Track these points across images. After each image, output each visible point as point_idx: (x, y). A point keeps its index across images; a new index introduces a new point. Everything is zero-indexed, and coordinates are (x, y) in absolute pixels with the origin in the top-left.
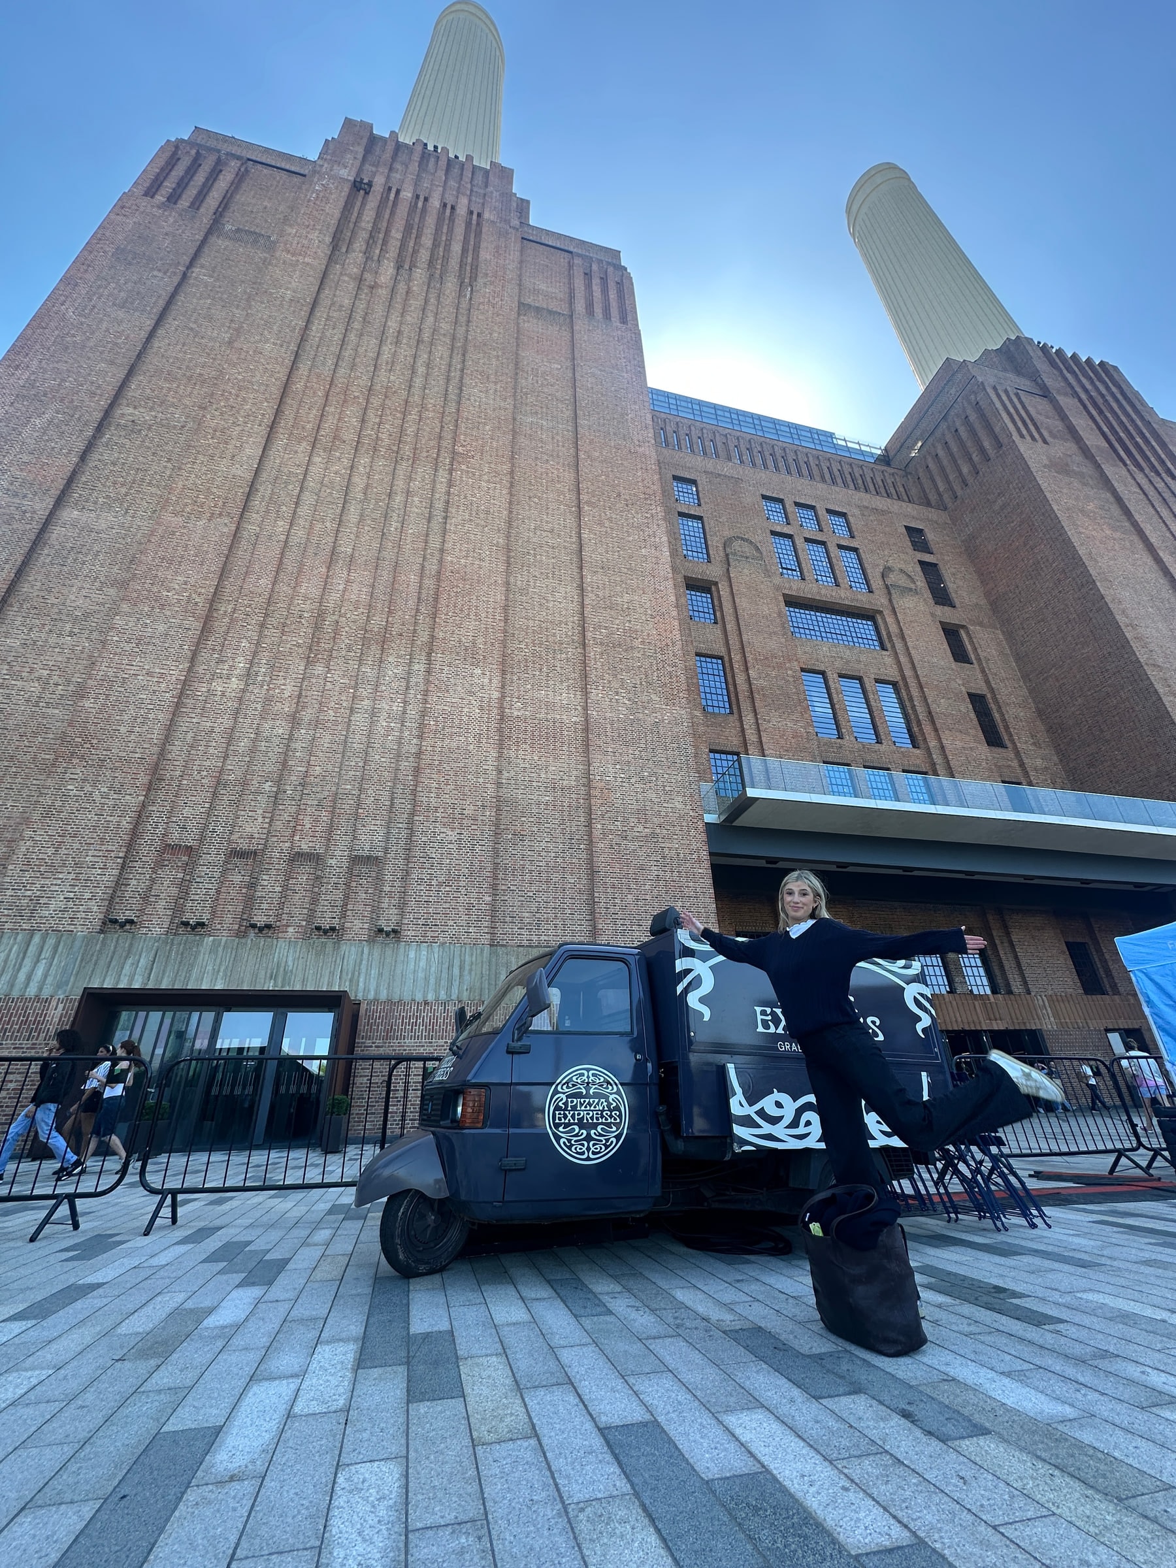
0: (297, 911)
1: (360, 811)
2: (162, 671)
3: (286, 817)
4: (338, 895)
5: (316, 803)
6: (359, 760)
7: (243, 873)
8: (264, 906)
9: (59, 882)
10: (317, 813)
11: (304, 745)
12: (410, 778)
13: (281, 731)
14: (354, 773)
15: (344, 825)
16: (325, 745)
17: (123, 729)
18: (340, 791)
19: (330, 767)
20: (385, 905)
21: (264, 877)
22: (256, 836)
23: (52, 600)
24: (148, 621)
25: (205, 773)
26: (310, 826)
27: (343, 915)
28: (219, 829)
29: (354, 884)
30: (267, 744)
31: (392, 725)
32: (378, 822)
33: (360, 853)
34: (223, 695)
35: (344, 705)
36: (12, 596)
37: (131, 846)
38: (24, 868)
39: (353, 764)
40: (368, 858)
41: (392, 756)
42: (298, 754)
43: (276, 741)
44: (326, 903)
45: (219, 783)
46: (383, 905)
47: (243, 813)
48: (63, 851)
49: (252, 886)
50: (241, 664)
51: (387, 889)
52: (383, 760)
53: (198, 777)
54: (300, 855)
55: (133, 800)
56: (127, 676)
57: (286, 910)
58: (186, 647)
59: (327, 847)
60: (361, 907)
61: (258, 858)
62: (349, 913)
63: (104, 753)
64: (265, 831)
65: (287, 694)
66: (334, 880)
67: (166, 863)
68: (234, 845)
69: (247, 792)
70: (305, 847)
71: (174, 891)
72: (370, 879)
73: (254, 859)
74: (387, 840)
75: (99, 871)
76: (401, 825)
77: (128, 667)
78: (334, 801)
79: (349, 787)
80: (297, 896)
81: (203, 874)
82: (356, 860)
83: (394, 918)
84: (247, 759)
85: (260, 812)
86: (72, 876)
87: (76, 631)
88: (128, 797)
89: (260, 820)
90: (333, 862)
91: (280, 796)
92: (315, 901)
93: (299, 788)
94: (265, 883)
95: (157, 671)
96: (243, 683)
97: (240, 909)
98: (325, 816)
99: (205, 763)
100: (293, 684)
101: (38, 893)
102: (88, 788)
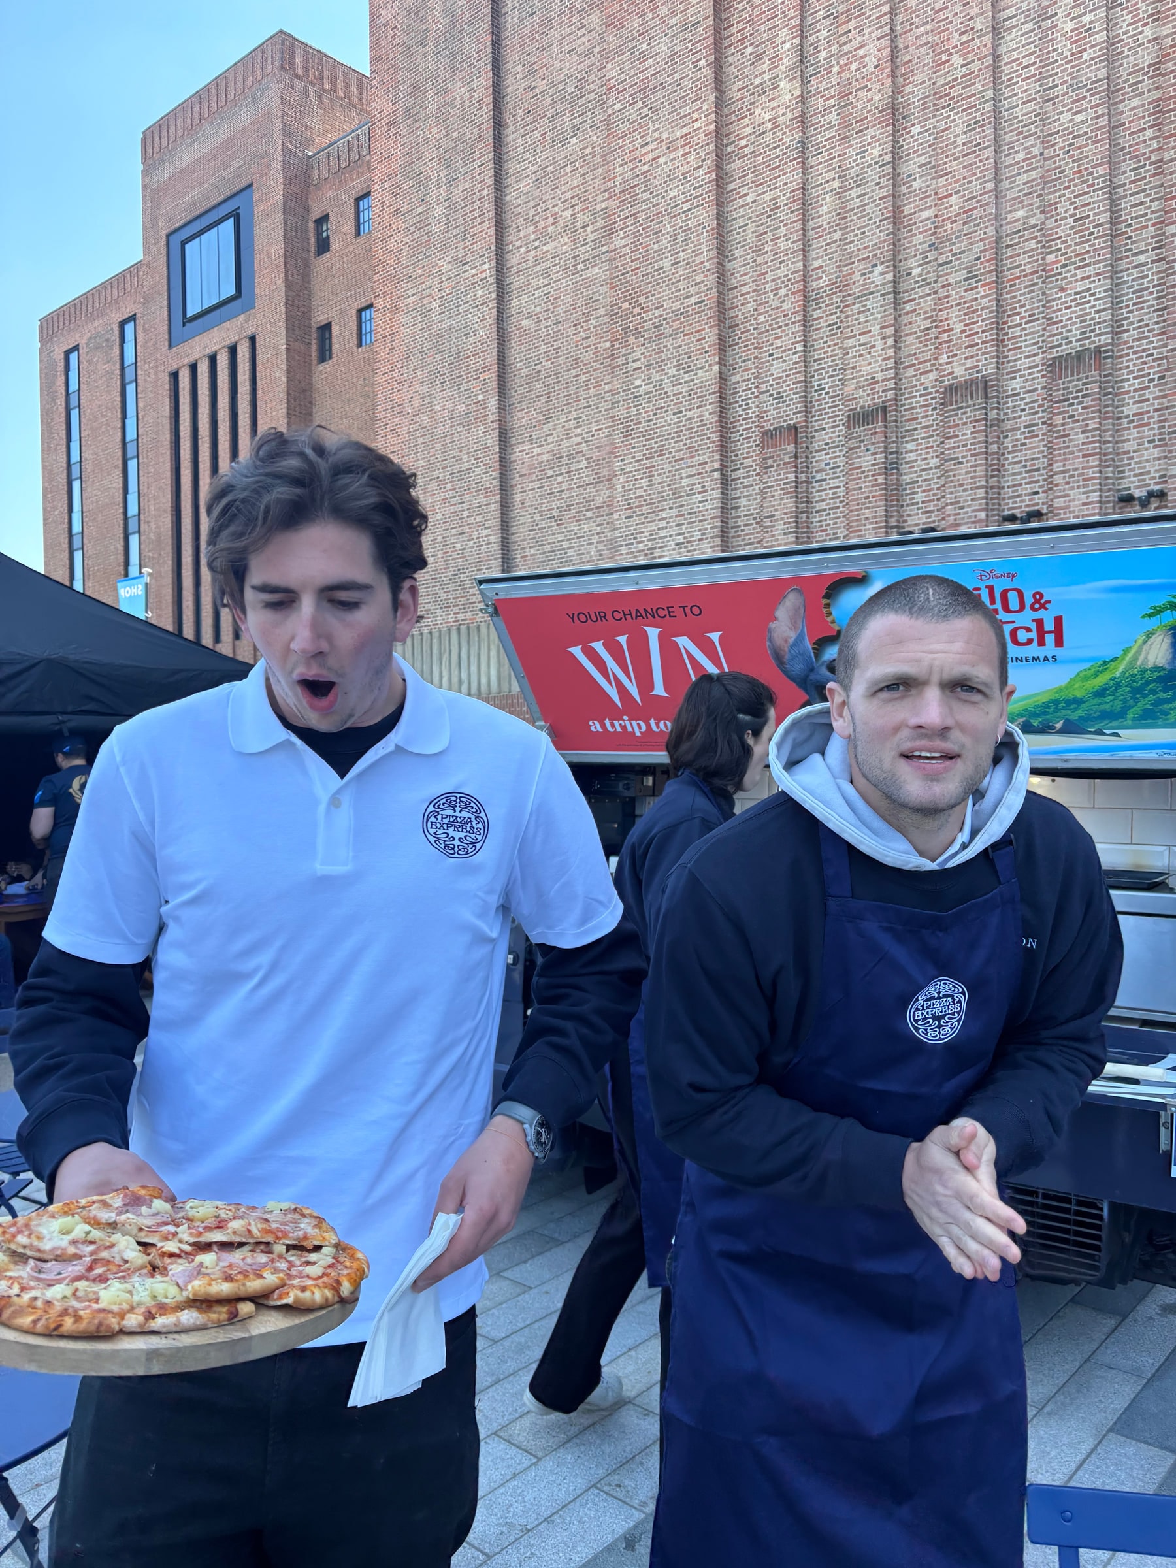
0: (965, 496)
1: (1051, 258)
2: (685, 131)
3: (921, 323)
4: (1037, 446)
5: (963, 274)
6: (1030, 141)
7: (871, 448)
8: (920, 497)
9: (664, 524)
10: (969, 296)
11: (923, 160)
12: (1150, 133)
13: (876, 152)
14: (1025, 177)
15: (1023, 298)
16: (960, 140)
17: (666, 264)
18: (1007, 229)
19: (976, 186)
20: (1130, 446)
21: (910, 446)
22: (880, 376)
23: (541, 85)
24: (644, 46)
25: (783, 292)
26: (960, 327)
27: (1050, 487)
28: (827, 383)
29: (1058, 420)
30: (860, 191)
31: (1086, 19)
32: (1090, 270)
33: (1064, 349)
34: (775, 126)
35: (978, 27)
36: (503, 108)
37: (725, 447)
38: (628, 513)
39: (1021, 156)
40: (1079, 356)
41: (1096, 99)
42: (916, 185)
43: (872, 175)
44: (1017, 468)
45: (807, 299)
46: (1127, 446)
47: (851, 342)
48: (657, 479)
49: (892, 466)
50: (787, 43)
51: (1130, 409)
52: (1079, 118)
53: (776, 304)
54: (952, 390)
55: (708, 375)
56: (646, 168)
57: (950, 498)
58: (702, 63)
59: (1000, 359)
60: (1079, 463)
61: (891, 416)
62: (1058, 479)
63: (657, 313)
64: (891, 363)
65: (871, 62)
66: (1025, 419)
67: (770, 462)
68: (852, 404)
69: (850, 300)
70: (960, 371)
71: (790, 503)
72: (1088, 401)
73: (885, 419)
74: (1115, 303)
75: (700, 497)
76: (1142, 258)
77: (644, 150)
78: (997, 258)
79: (1021, 213)
80: (963, 468)
81: (822, 465)
82: (1057, 367)
83: (1153, 468)
84: (838, 235)
85: (875, 330)
86: (675, 512)
87: (577, 121)
88: (700, 373)
89: (879, 344)
90: (1016, 384)
91: (903, 286)
92: (995, 468)
93: (931, 256)
94: (912, 456)
95: (678, 134)
96: (797, 83)
97: (881, 512)
98: (984, 296)
99: (780, 273)
100: (877, 33)
101: (650, 543)
102: (656, 377)
